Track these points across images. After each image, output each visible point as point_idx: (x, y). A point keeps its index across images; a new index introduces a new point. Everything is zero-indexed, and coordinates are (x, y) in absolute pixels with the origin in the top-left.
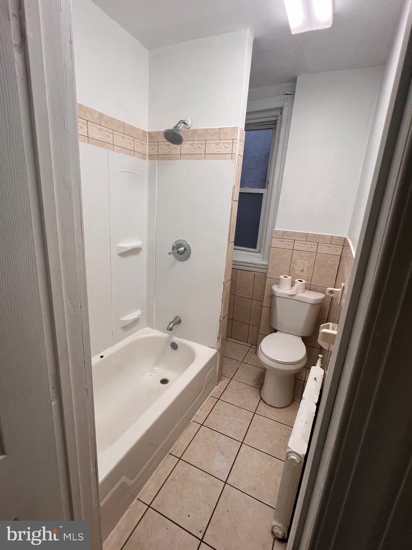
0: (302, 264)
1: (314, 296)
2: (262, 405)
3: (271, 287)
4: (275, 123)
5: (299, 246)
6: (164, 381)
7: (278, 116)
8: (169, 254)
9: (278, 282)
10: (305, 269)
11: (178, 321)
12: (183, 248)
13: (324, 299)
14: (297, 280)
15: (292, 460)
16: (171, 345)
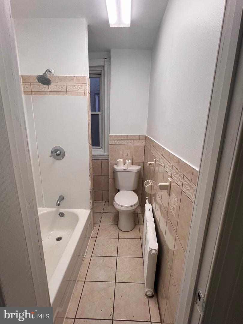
0: (127, 152)
1: (136, 168)
2: (121, 233)
3: (113, 167)
4: (100, 74)
5: (124, 142)
6: (59, 239)
7: (102, 70)
8: (50, 156)
9: (116, 163)
10: (129, 154)
11: (62, 198)
12: (59, 152)
13: (141, 169)
14: (126, 161)
15: (153, 253)
16: (59, 215)
